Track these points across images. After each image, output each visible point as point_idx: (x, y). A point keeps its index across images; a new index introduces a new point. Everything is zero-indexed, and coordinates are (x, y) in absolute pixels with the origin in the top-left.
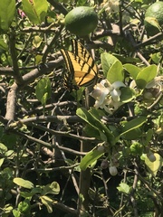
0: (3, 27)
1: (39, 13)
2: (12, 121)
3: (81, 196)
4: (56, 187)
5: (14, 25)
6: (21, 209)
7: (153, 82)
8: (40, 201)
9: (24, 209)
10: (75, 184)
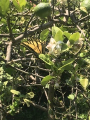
0: (3, 14)
1: (21, 6)
2: (9, 61)
3: (49, 101)
4: (32, 94)
5: (9, 12)
6: (14, 105)
7: (78, 41)
8: (23, 101)
9: (16, 105)
10: (46, 95)
